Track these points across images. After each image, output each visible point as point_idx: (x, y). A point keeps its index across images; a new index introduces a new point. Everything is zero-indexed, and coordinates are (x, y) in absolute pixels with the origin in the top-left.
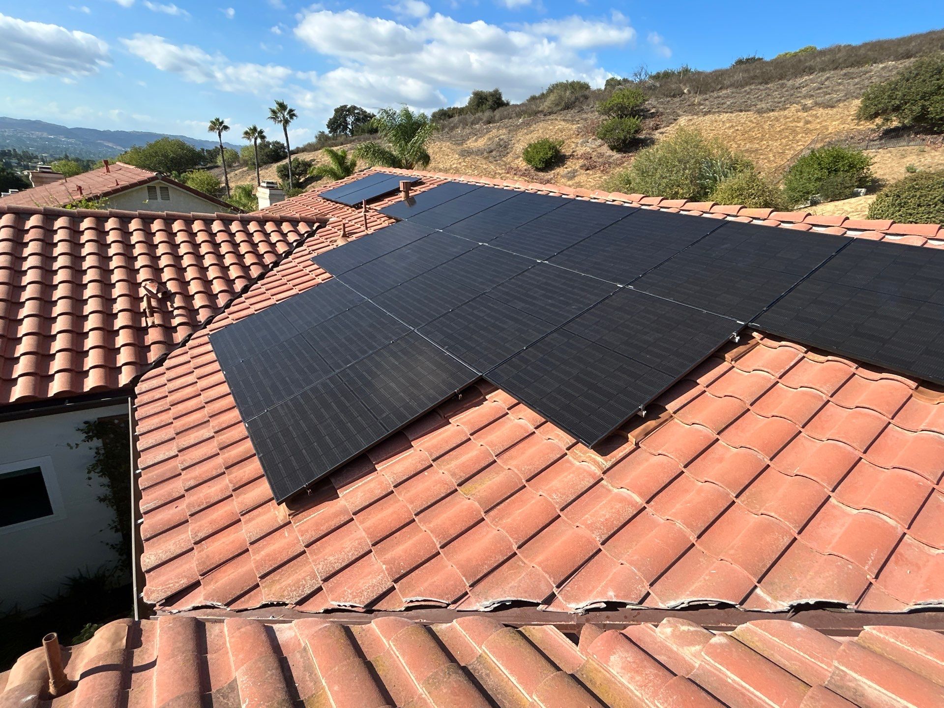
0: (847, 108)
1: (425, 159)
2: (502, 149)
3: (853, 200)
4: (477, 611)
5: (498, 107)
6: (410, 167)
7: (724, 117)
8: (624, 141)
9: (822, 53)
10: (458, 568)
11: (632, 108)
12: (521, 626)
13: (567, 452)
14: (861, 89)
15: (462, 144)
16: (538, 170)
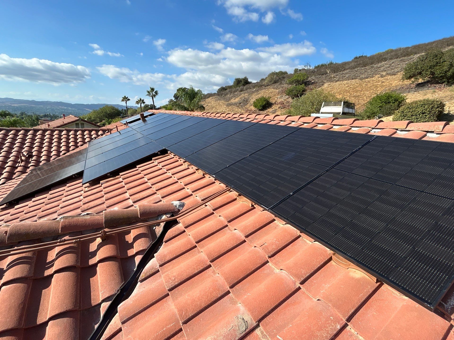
2: (245, 102)
5: (246, 84)
7: (345, 82)
11: (303, 81)
15: (229, 101)
16: (260, 110)
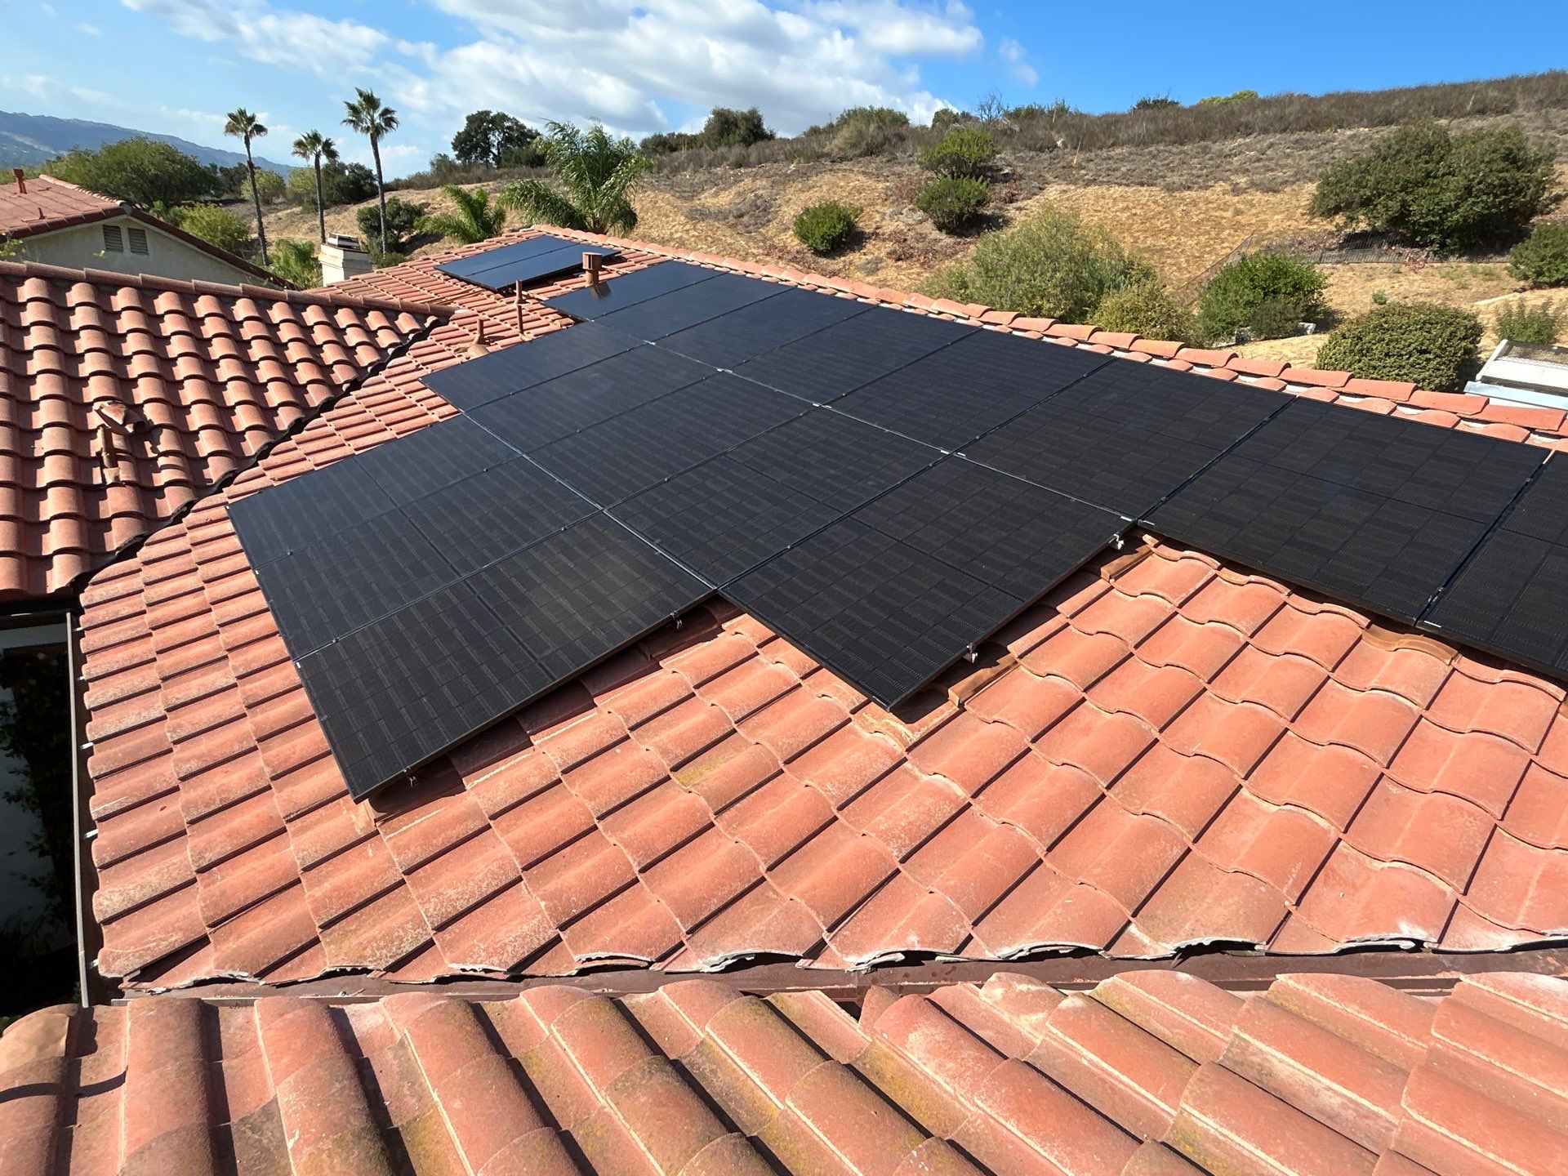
0: (1296, 194)
1: (628, 219)
2: (758, 213)
3: (1296, 340)
4: (698, 972)
5: (755, 140)
6: (599, 230)
7: (1117, 191)
8: (960, 216)
9: (1266, 103)
10: (669, 904)
11: (975, 164)
12: (770, 993)
13: (851, 716)
14: (1317, 166)
15: (691, 199)
16: (818, 253)
